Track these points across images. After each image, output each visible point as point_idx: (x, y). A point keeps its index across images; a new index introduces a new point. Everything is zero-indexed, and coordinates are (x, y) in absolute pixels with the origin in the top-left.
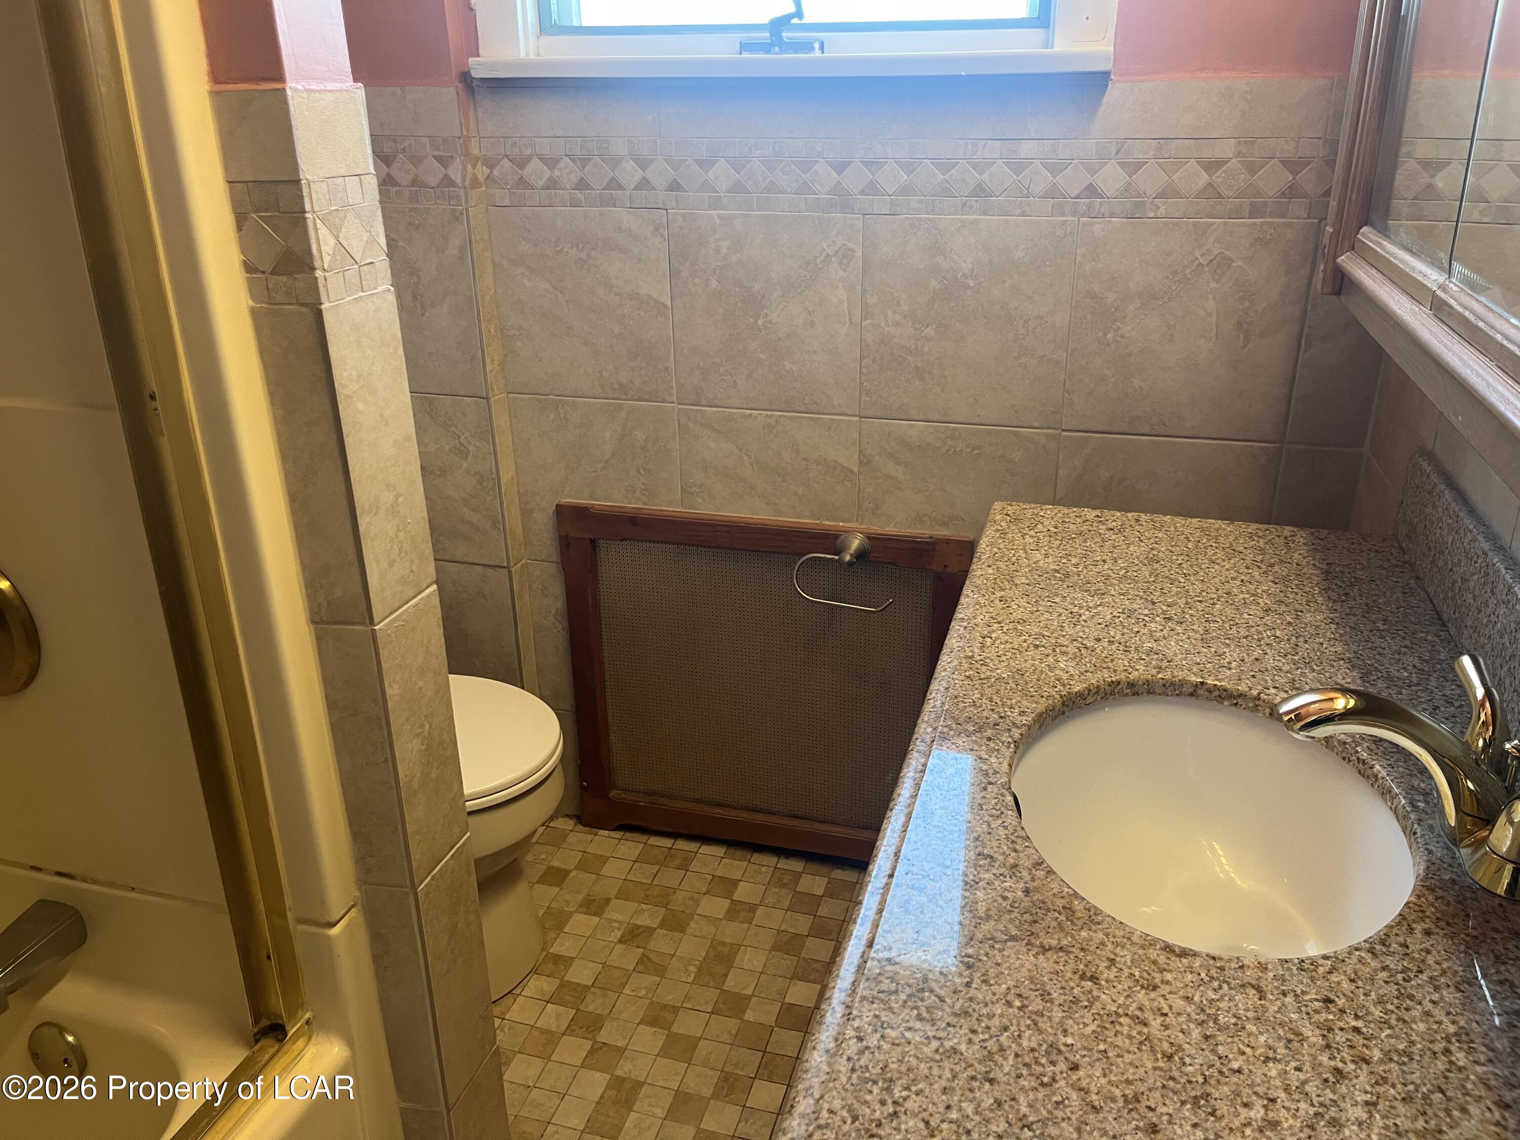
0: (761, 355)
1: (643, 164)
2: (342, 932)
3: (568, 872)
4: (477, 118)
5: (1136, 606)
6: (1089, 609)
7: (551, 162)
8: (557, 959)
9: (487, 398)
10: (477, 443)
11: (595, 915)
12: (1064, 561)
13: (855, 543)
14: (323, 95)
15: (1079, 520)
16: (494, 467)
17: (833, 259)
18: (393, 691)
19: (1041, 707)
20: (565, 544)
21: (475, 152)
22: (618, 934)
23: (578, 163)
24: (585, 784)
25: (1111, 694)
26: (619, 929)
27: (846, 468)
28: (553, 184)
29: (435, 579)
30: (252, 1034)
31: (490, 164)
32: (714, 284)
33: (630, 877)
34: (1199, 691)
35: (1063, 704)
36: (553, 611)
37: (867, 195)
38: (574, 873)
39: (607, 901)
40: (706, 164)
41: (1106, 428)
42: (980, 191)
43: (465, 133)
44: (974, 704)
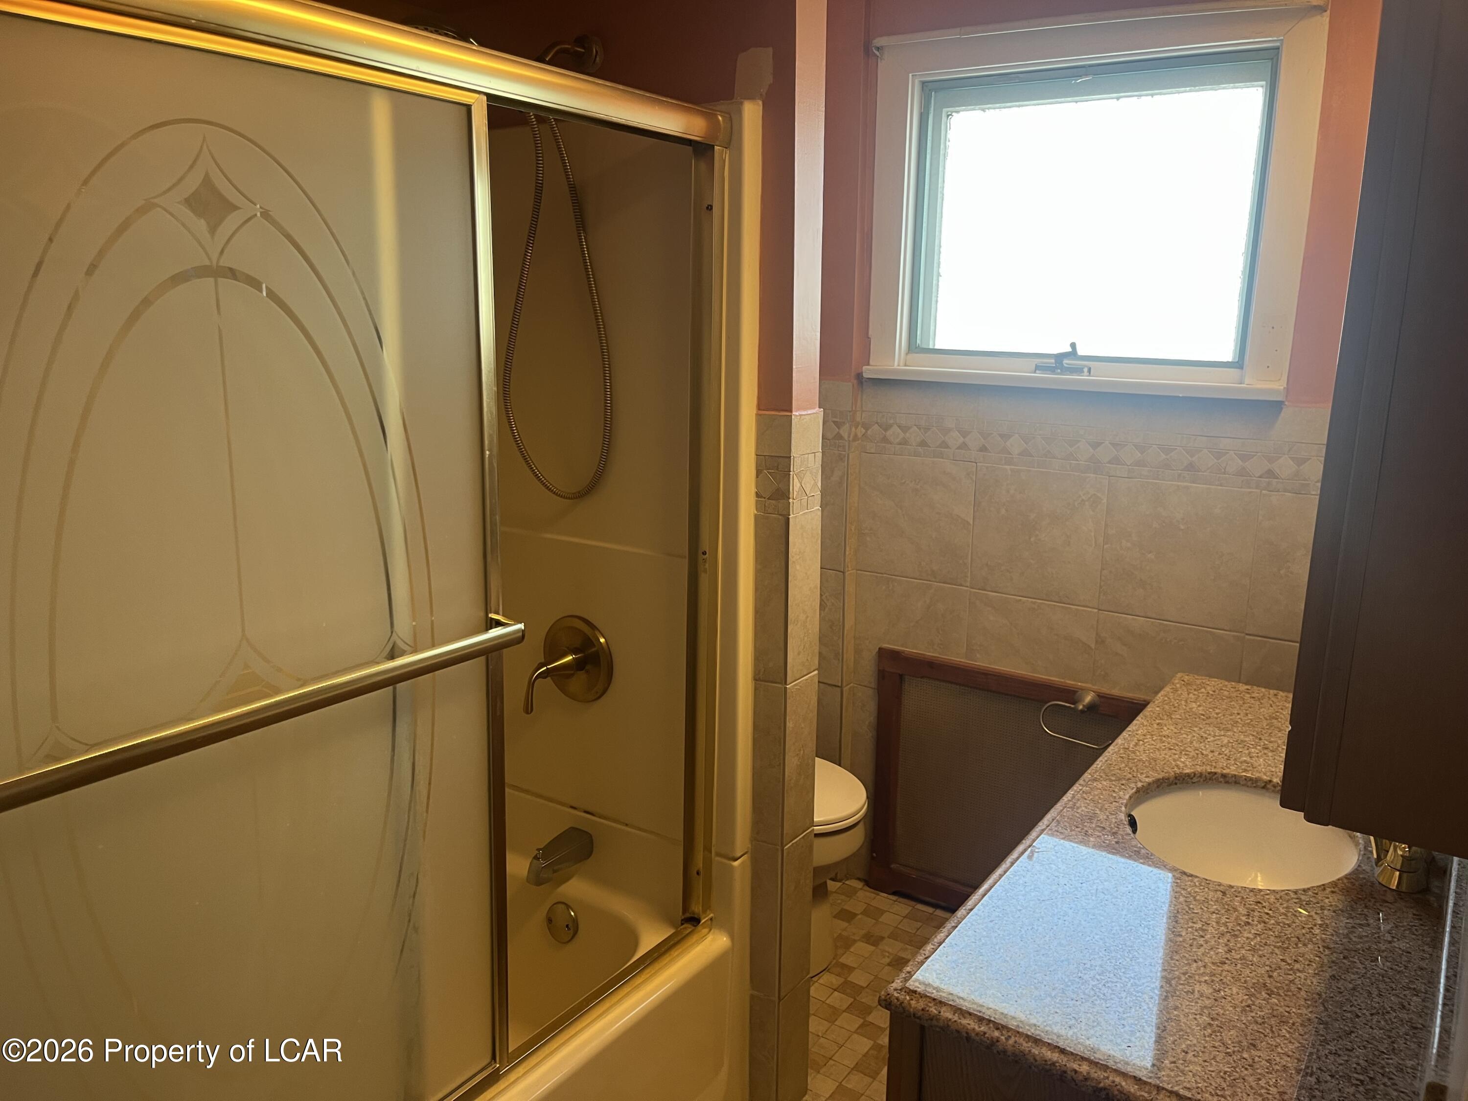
0: (1032, 561)
1: (964, 434)
2: (740, 865)
3: (855, 915)
4: (862, 400)
5: (1247, 739)
6: (1214, 736)
7: (905, 429)
8: (844, 966)
9: (844, 573)
10: (833, 601)
11: (873, 945)
12: (1211, 710)
13: (1088, 699)
14: (806, 417)
15: (1232, 689)
16: (841, 618)
17: (1087, 503)
18: (790, 725)
19: (1160, 776)
20: (882, 675)
21: (858, 419)
22: (887, 960)
23: (922, 430)
24: (874, 855)
25: (1210, 779)
26: (888, 957)
27: (1086, 644)
28: (904, 442)
29: (817, 667)
30: (680, 919)
31: (866, 427)
32: (1003, 511)
33: (899, 926)
34: (1268, 786)
35: (1176, 778)
36: (867, 723)
37: (1113, 464)
38: (859, 916)
39: (882, 938)
40: (1005, 437)
41: (1279, 636)
42: (1191, 467)
43: (854, 409)
44: (1120, 769)
